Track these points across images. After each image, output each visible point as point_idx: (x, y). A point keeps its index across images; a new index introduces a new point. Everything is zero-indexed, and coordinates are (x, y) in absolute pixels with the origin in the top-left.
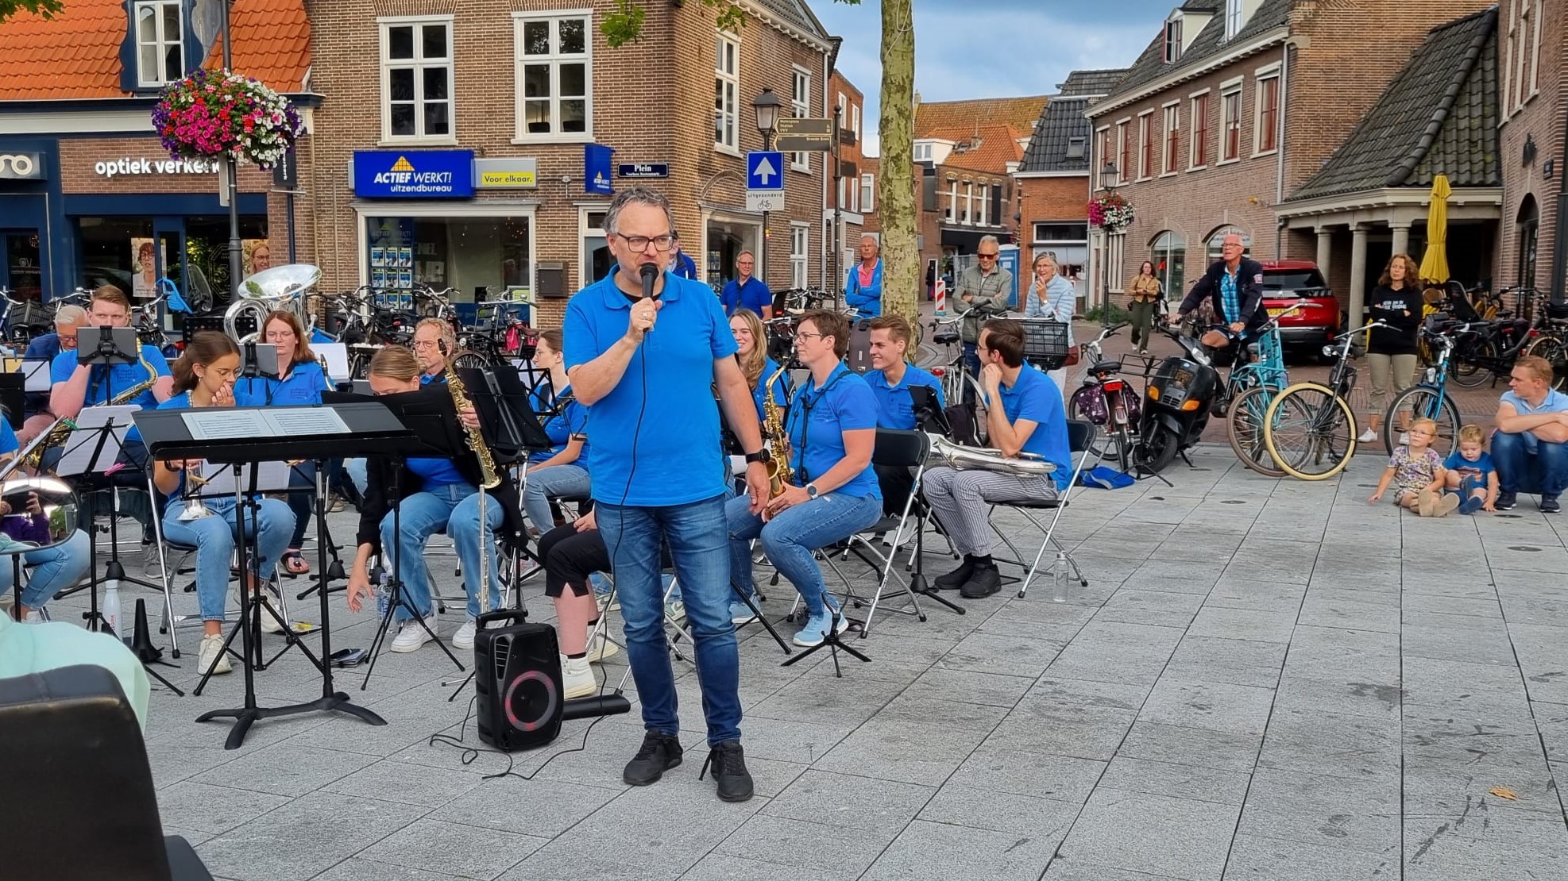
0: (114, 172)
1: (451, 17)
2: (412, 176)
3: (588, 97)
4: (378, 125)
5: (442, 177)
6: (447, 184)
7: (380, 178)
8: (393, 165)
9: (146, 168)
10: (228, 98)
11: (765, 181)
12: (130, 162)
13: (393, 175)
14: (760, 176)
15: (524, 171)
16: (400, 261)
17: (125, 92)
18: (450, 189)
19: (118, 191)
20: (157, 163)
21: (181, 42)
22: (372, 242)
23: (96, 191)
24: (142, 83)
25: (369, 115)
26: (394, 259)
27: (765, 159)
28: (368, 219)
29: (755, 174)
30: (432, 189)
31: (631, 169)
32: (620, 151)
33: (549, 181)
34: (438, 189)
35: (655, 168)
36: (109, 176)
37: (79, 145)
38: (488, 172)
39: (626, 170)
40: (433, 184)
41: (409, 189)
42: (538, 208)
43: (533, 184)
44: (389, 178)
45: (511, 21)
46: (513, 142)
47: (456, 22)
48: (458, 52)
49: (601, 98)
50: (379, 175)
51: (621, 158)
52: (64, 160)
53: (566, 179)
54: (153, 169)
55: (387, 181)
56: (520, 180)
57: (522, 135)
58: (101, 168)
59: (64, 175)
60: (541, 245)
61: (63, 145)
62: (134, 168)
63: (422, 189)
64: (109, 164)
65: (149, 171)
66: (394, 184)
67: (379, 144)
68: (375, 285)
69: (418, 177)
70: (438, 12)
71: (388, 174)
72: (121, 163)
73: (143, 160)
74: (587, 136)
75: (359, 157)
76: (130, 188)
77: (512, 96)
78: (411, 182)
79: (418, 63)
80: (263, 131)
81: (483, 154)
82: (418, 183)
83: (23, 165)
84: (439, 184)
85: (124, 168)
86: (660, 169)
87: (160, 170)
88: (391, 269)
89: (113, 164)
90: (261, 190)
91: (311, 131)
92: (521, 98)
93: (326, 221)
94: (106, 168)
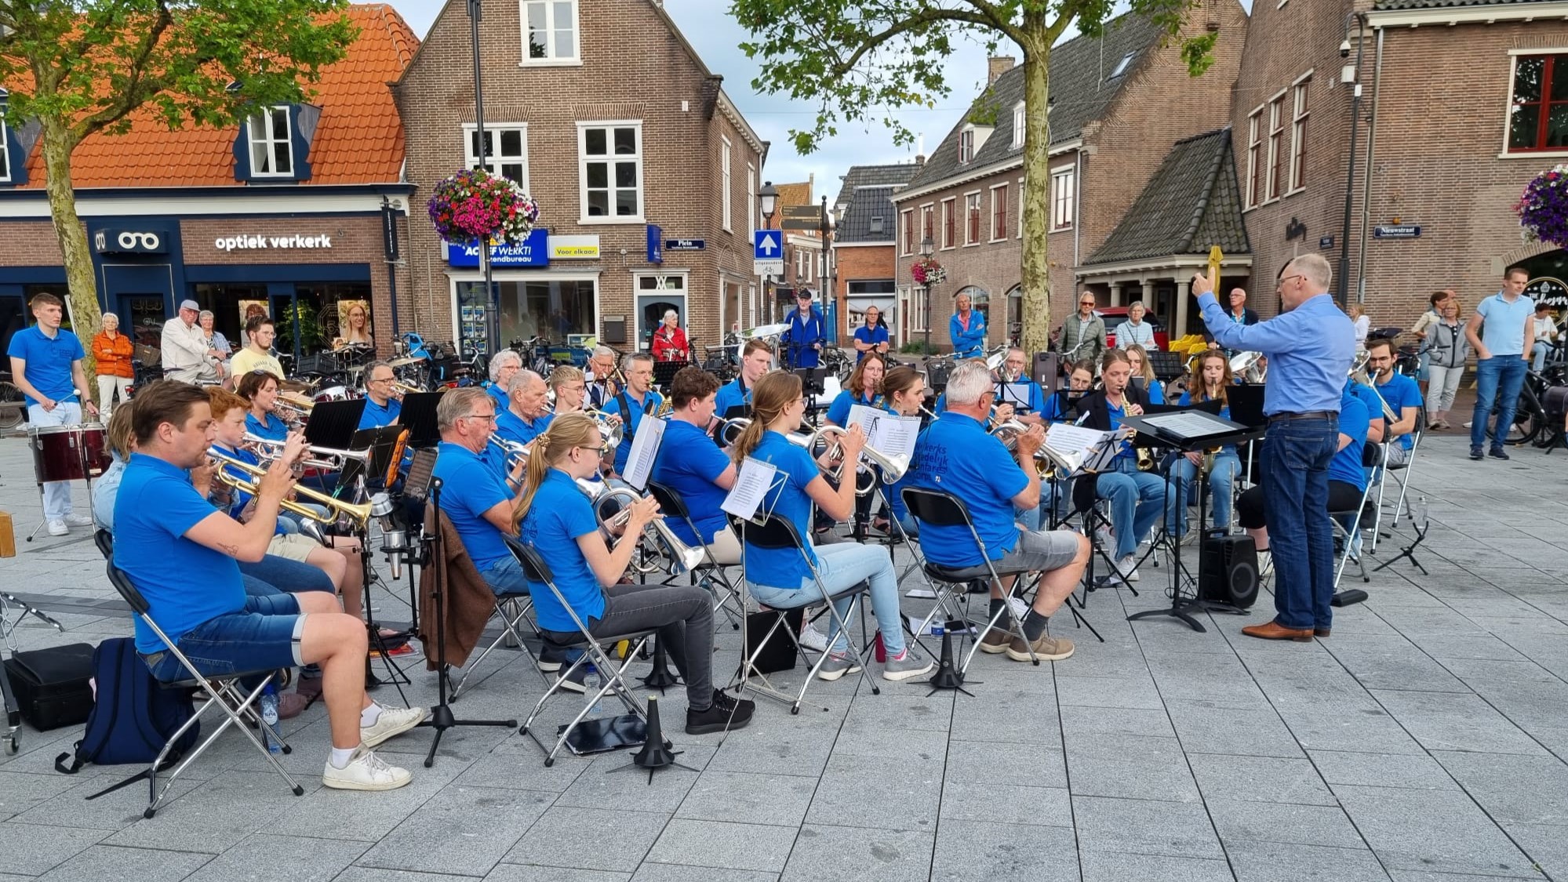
0: (233, 246)
1: (526, 124)
2: (498, 250)
3: (639, 188)
5: (523, 250)
6: (527, 256)
7: (470, 251)
9: (262, 243)
10: (497, 192)
11: (768, 252)
12: (248, 238)
14: (764, 249)
15: (590, 245)
17: (239, 181)
18: (529, 260)
19: (236, 262)
20: (272, 240)
21: (289, 141)
22: (461, 301)
23: (215, 262)
24: (255, 173)
26: (481, 315)
27: (768, 236)
28: (458, 284)
29: (761, 246)
30: (515, 259)
31: (675, 243)
32: (666, 230)
33: (610, 253)
34: (520, 259)
35: (695, 243)
36: (228, 249)
37: (199, 225)
38: (557, 246)
39: (671, 244)
40: (515, 256)
42: (601, 274)
43: (597, 256)
44: (477, 251)
45: (575, 129)
46: (579, 222)
47: (528, 128)
48: (531, 152)
49: (650, 189)
50: (470, 248)
51: (668, 235)
52: (185, 237)
53: (623, 251)
54: (269, 244)
55: (476, 254)
56: (586, 252)
57: (586, 218)
58: (220, 244)
59: (186, 249)
60: (603, 302)
61: (184, 225)
62: (252, 243)
63: (506, 259)
64: (228, 240)
65: (265, 246)
68: (466, 334)
69: (503, 250)
70: (514, 120)
71: (477, 248)
72: (239, 239)
73: (259, 237)
74: (639, 218)
76: (246, 260)
77: (577, 187)
78: (497, 254)
79: (498, 160)
81: (554, 232)
82: (503, 255)
83: (150, 241)
84: (521, 256)
85: (242, 243)
86: (699, 244)
87: (275, 245)
88: (478, 323)
89: (231, 240)
90: (365, 261)
91: (408, 214)
92: (584, 189)
93: (421, 286)
94: (227, 244)
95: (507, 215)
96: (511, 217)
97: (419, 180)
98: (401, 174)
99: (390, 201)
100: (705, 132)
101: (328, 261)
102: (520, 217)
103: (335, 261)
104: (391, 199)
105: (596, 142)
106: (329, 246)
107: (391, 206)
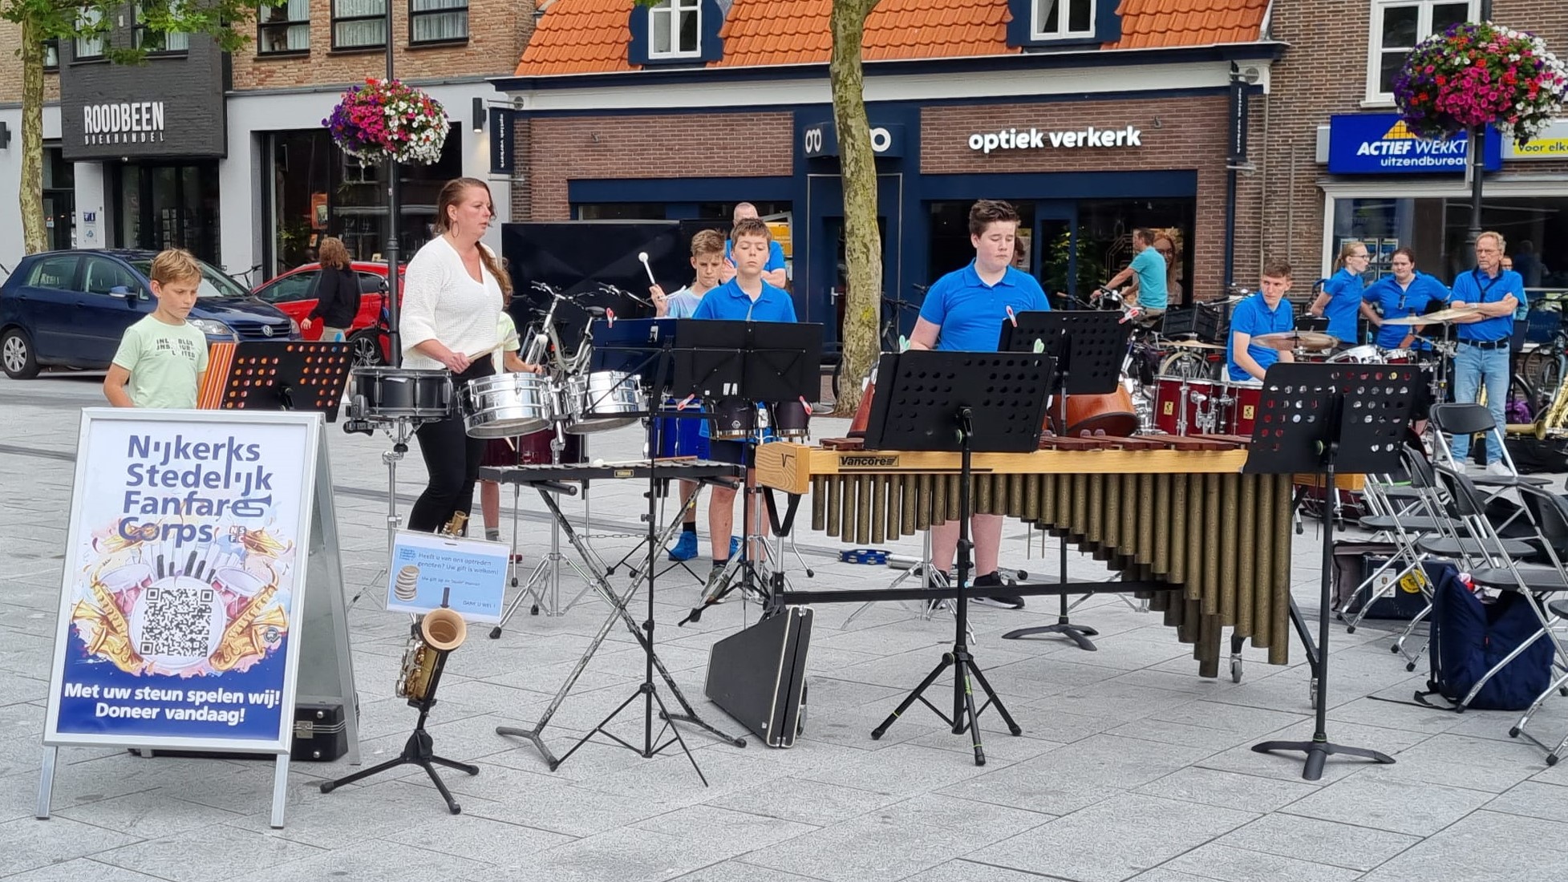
0: (995, 146)
2: (1413, 147)
4: (1363, 81)
5: (1458, 147)
6: (1463, 155)
7: (1365, 149)
8: (1387, 131)
9: (1036, 140)
12: (1017, 133)
13: (1385, 144)
16: (1382, 255)
17: (1011, 47)
19: (994, 170)
20: (1052, 135)
22: (1341, 231)
23: (964, 170)
24: (1037, 34)
25: (1349, 68)
28: (1338, 201)
30: (1442, 161)
34: (1451, 161)
36: (986, 151)
37: (945, 113)
40: (1444, 155)
41: (1407, 162)
44: (1379, 148)
50: (1365, 145)
52: (926, 132)
54: (1047, 141)
55: (1376, 153)
58: (976, 142)
59: (925, 149)
61: (926, 114)
62: (1022, 141)
63: (1427, 161)
64: (988, 137)
65: (1041, 145)
66: (1387, 156)
67: (1363, 104)
69: (1423, 146)
71: (1377, 144)
72: (1004, 136)
73: (1033, 131)
76: (1012, 166)
78: (1411, 153)
82: (1422, 154)
83: (880, 140)
84: (1453, 155)
85: (1008, 141)
87: (1056, 144)
90: (1190, 166)
91: (1267, 90)
93: (1277, 204)
94: (985, 142)
95: (1526, 92)
96: (1532, 96)
97: (1292, 37)
98: (1262, 28)
99: (1242, 71)
101: (1133, 167)
102: (1545, 96)
103: (1143, 167)
104: (1244, 67)
106: (1138, 143)
107: (1242, 79)
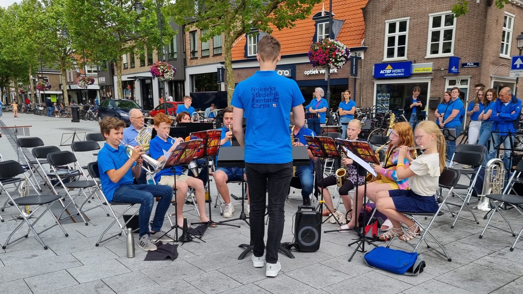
0: (309, 74)
1: (409, 18)
2: (392, 71)
3: (453, 41)
4: (383, 55)
5: (401, 71)
6: (402, 73)
7: (382, 72)
8: (386, 67)
9: (317, 72)
10: (329, 47)
11: (518, 66)
12: (314, 70)
13: (386, 71)
14: (516, 65)
15: (428, 67)
16: (386, 98)
18: (403, 74)
19: (310, 79)
22: (378, 92)
23: (304, 79)
25: (380, 52)
26: (384, 97)
27: (519, 59)
28: (377, 85)
29: (515, 64)
30: (398, 74)
31: (466, 64)
32: (463, 59)
33: (437, 70)
34: (400, 74)
35: (475, 64)
37: (301, 66)
38: (417, 68)
39: (464, 65)
41: (390, 75)
42: (432, 79)
43: (431, 71)
44: (384, 72)
45: (428, 17)
46: (425, 58)
47: (410, 19)
48: (410, 29)
49: (458, 40)
50: (382, 71)
51: (463, 61)
52: (297, 71)
53: (442, 69)
54: (319, 72)
55: (384, 73)
56: (426, 70)
57: (429, 55)
59: (298, 75)
60: (432, 92)
61: (297, 67)
62: (314, 72)
63: (394, 74)
64: (308, 71)
65: (318, 73)
66: (386, 74)
67: (383, 61)
68: (378, 105)
69: (394, 71)
70: (405, 17)
71: (384, 71)
72: (311, 71)
73: (316, 70)
74: (451, 54)
75: (376, 65)
76: (313, 78)
77: (426, 43)
78: (391, 73)
79: (397, 34)
80: (338, 56)
81: (415, 62)
82: (394, 73)
83: (287, 73)
84: (400, 73)
85: (312, 72)
86: (477, 64)
87: (321, 73)
88: (383, 100)
89: (309, 71)
90: (347, 77)
91: (363, 58)
92: (429, 43)
93: (365, 86)
94: (307, 73)
97: (368, 45)
98: (362, 43)
99: (357, 54)
100: (486, 12)
101: (336, 78)
103: (338, 78)
104: (358, 52)
105: (437, 22)
106: (337, 72)
107: (357, 56)
